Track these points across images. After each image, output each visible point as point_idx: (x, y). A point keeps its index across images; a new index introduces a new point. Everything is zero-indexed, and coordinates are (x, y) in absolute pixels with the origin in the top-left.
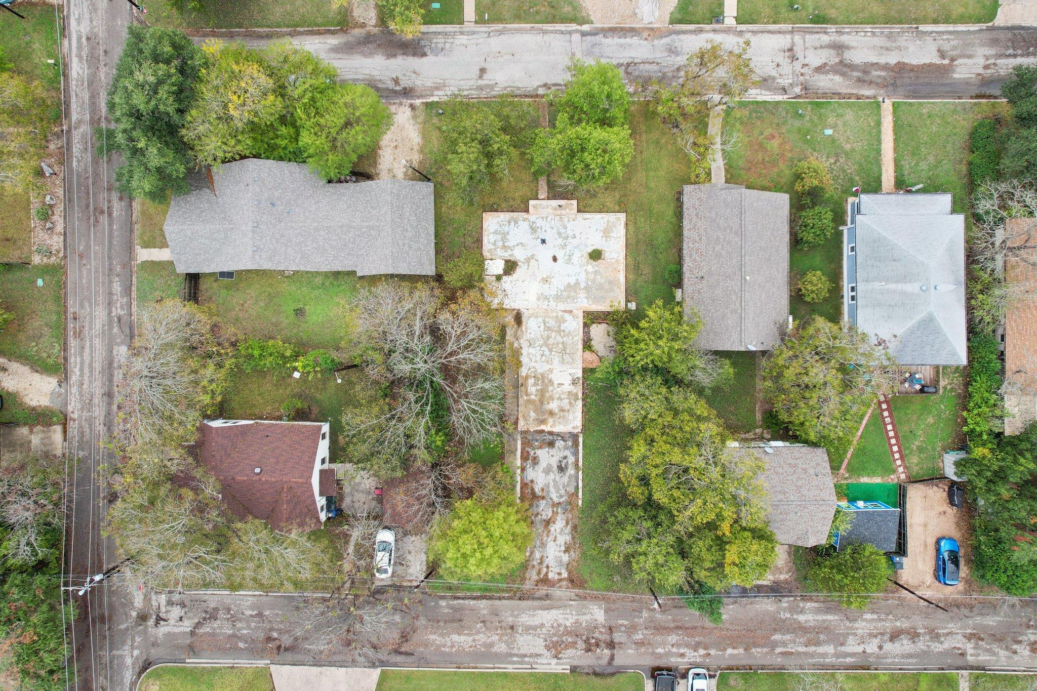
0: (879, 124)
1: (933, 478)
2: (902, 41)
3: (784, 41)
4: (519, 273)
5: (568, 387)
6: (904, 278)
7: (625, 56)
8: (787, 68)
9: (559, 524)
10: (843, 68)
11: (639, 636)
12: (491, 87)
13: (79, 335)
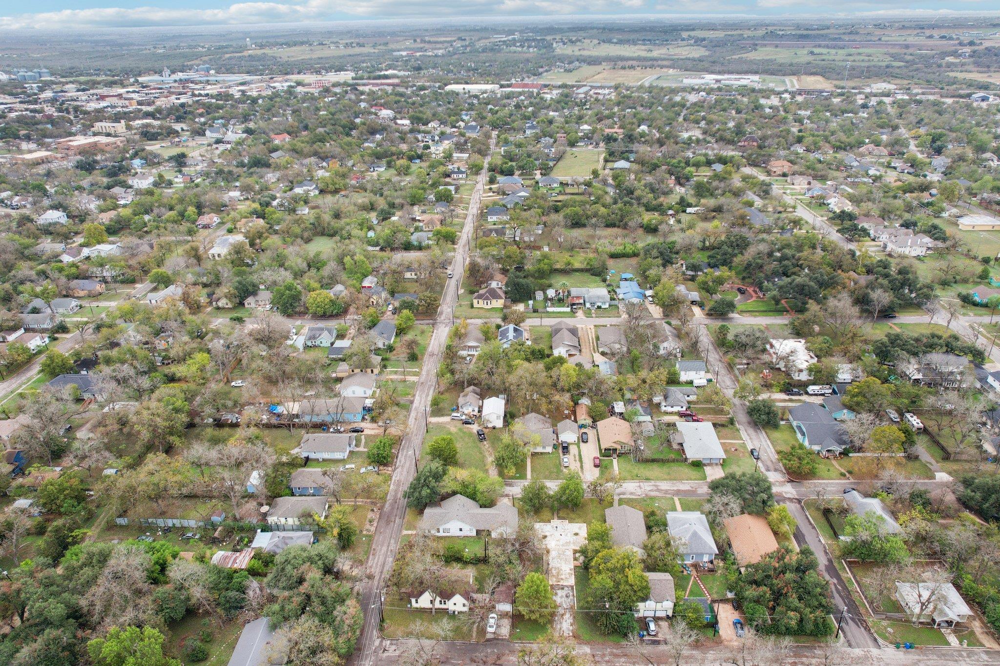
0: (674, 501)
1: (725, 601)
2: (677, 484)
3: (638, 484)
4: (548, 538)
5: (568, 571)
6: (684, 524)
8: (639, 490)
9: (567, 616)
10: (658, 490)
11: (607, 658)
13: (374, 554)
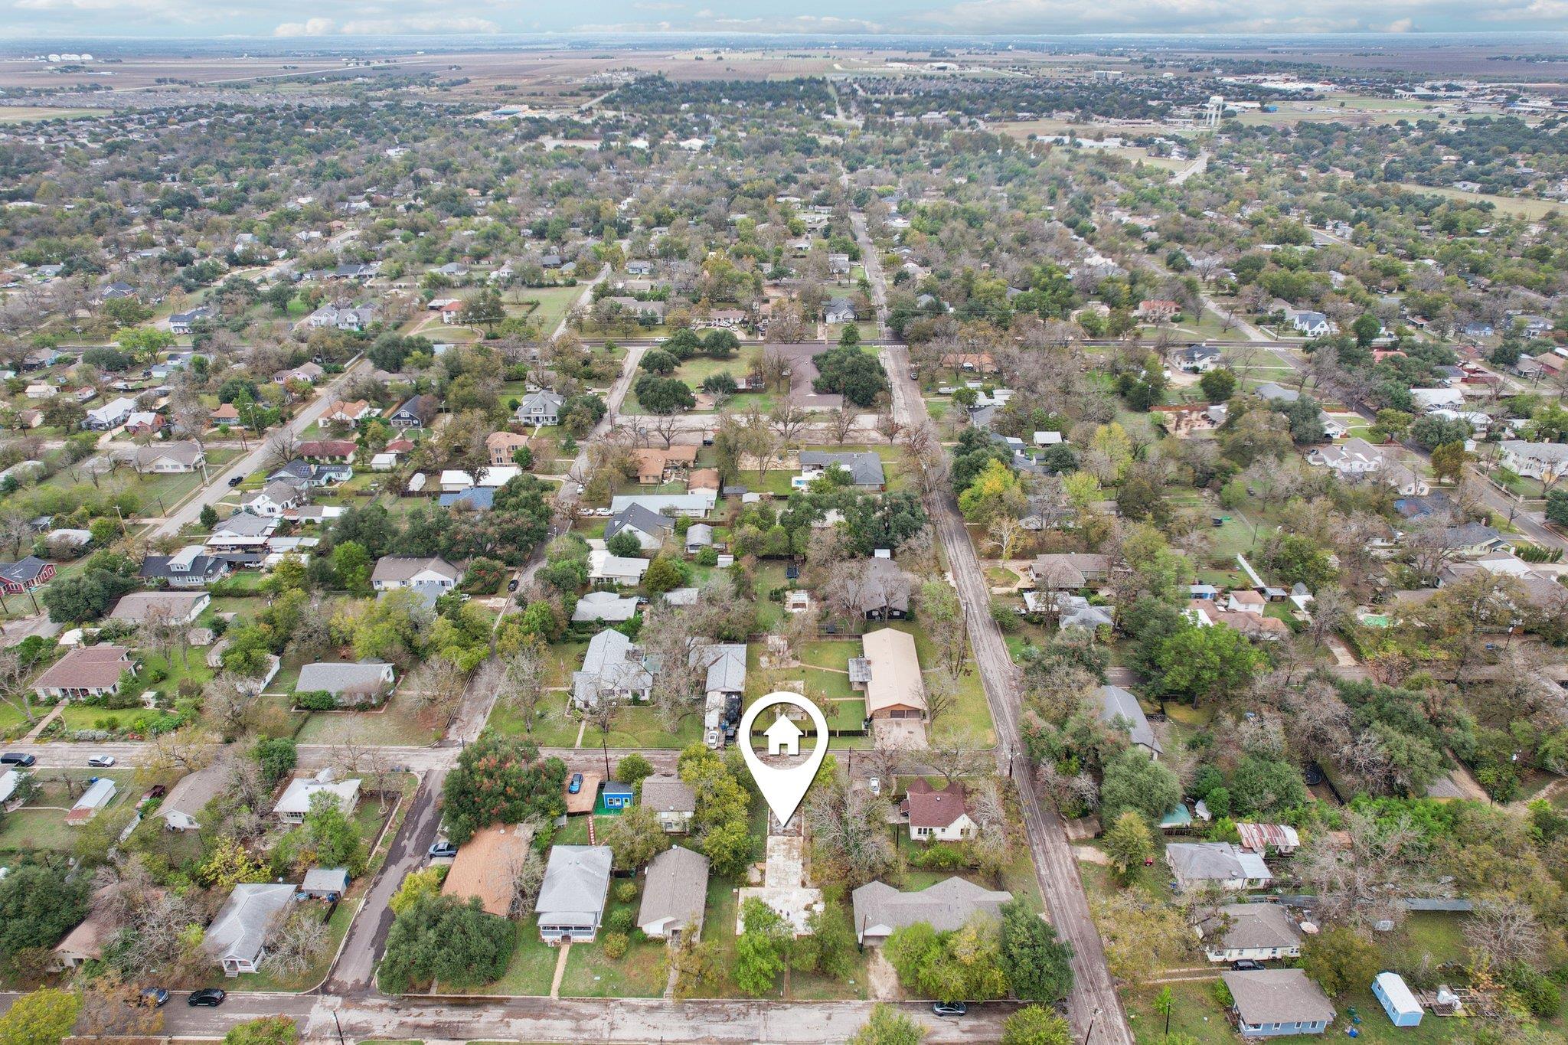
0: (563, 982)
2: (533, 1033)
3: (616, 1034)
4: (804, 905)
7: (729, 1026)
8: (617, 1018)
10: (578, 1017)
12: (823, 1008)
13: (1073, 879)
